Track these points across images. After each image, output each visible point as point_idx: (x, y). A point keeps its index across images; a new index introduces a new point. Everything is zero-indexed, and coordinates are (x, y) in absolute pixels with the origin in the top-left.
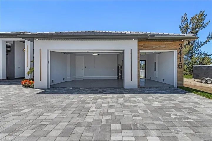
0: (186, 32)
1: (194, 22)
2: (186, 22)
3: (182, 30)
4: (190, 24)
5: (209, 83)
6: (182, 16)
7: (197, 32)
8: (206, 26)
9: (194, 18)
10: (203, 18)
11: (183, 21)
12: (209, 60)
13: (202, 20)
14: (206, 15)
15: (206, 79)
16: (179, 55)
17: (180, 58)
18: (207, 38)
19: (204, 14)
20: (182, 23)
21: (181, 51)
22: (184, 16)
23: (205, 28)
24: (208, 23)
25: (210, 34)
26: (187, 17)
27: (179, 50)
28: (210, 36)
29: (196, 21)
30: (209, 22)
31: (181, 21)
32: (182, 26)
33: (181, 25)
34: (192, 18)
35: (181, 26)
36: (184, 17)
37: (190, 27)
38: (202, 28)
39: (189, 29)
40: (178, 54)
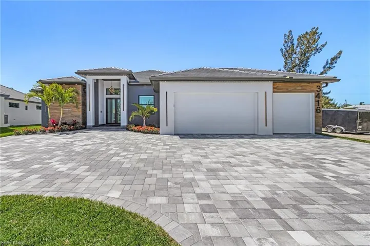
0: (291, 58)
1: (303, 43)
2: (291, 43)
3: (285, 55)
4: (297, 47)
5: (338, 132)
6: (285, 35)
7: (308, 58)
8: (321, 50)
9: (303, 37)
10: (317, 37)
11: (286, 42)
12: (327, 101)
13: (315, 41)
14: (321, 34)
15: (334, 127)
16: (317, 99)
17: (318, 101)
18: (324, 67)
19: (318, 31)
20: (285, 45)
21: (319, 94)
22: (288, 34)
23: (319, 52)
24: (324, 46)
25: (327, 62)
26: (292, 36)
27: (317, 93)
28: (328, 65)
29: (306, 42)
30: (326, 43)
31: (283, 42)
32: (286, 49)
33: (283, 48)
34: (300, 37)
35: (284, 50)
36: (289, 36)
37: (297, 51)
38: (315, 53)
39: (295, 53)
40: (316, 97)
